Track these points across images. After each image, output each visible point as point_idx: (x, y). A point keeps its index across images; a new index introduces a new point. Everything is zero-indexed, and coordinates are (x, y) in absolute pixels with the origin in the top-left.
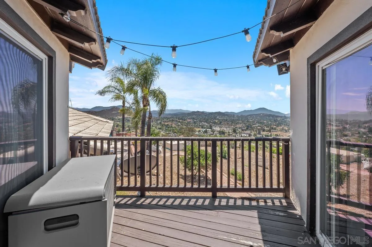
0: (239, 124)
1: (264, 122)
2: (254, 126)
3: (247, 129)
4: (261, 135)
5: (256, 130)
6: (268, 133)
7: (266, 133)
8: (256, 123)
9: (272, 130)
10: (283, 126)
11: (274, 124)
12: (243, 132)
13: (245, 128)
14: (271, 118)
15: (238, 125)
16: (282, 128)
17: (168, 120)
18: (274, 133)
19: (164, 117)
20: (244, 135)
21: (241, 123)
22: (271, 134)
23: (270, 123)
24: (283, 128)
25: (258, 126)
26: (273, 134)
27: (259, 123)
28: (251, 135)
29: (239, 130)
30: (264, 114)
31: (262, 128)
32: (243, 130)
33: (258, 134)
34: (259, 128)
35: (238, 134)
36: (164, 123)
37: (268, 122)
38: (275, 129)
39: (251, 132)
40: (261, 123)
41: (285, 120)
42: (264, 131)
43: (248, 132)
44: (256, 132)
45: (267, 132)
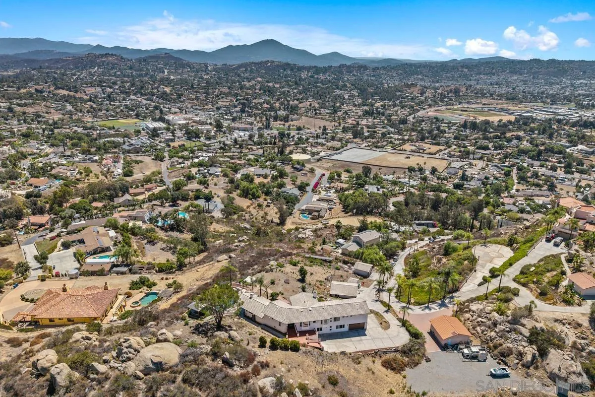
1: (276, 86)
3: (243, 110)
4: (271, 129)
7: (280, 124)
9: (290, 117)
13: (239, 109)
14: (289, 72)
15: (221, 100)
18: (294, 123)
21: (226, 95)
22: (289, 126)
23: (286, 89)
24: (311, 105)
25: (264, 103)
28: (254, 136)
30: (274, 62)
33: (267, 128)
34: (266, 105)
40: (269, 91)
41: (316, 77)
42: (276, 118)
44: (262, 122)
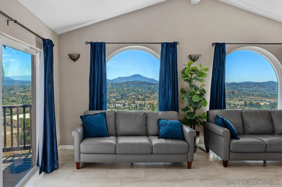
0: (113, 93)
1: (139, 90)
2: (129, 94)
3: (122, 98)
4: (135, 104)
5: (131, 100)
6: (142, 102)
7: (140, 102)
8: (131, 91)
9: (146, 99)
10: (156, 94)
11: (148, 92)
12: (117, 102)
13: (120, 97)
14: (146, 85)
16: (155, 96)
17: (26, 89)
18: (147, 101)
19: (20, 86)
20: (118, 105)
21: (115, 92)
22: (145, 103)
23: (144, 91)
25: (133, 95)
26: (147, 103)
27: (134, 91)
28: (126, 105)
29: (114, 100)
30: (138, 81)
31: (137, 97)
32: (117, 100)
33: (133, 104)
34: (133, 96)
35: (112, 105)
36: (19, 94)
37: (143, 90)
38: (149, 97)
39: (125, 102)
40: (136, 91)
42: (138, 99)
43: (123, 101)
44: (131, 101)
45: (141, 100)
